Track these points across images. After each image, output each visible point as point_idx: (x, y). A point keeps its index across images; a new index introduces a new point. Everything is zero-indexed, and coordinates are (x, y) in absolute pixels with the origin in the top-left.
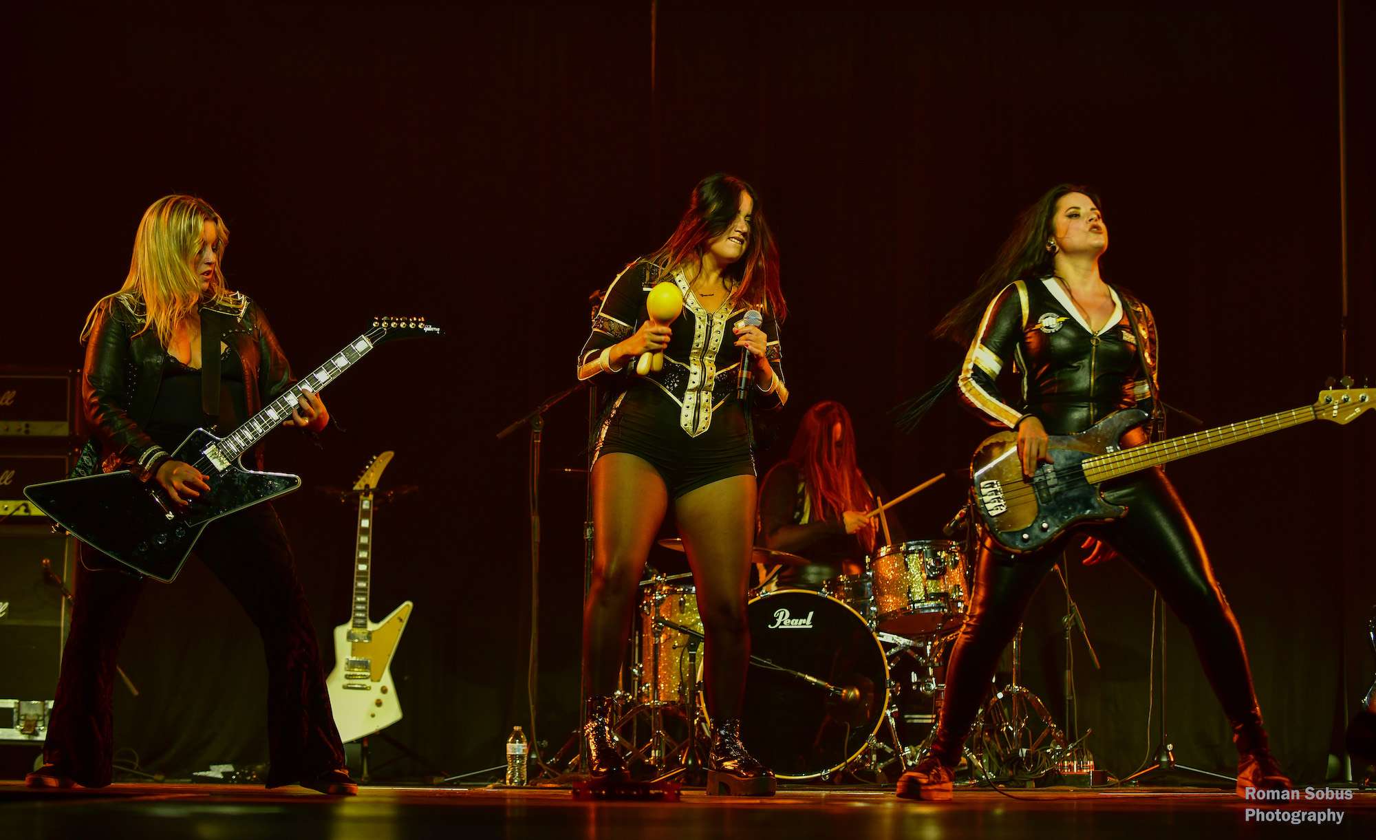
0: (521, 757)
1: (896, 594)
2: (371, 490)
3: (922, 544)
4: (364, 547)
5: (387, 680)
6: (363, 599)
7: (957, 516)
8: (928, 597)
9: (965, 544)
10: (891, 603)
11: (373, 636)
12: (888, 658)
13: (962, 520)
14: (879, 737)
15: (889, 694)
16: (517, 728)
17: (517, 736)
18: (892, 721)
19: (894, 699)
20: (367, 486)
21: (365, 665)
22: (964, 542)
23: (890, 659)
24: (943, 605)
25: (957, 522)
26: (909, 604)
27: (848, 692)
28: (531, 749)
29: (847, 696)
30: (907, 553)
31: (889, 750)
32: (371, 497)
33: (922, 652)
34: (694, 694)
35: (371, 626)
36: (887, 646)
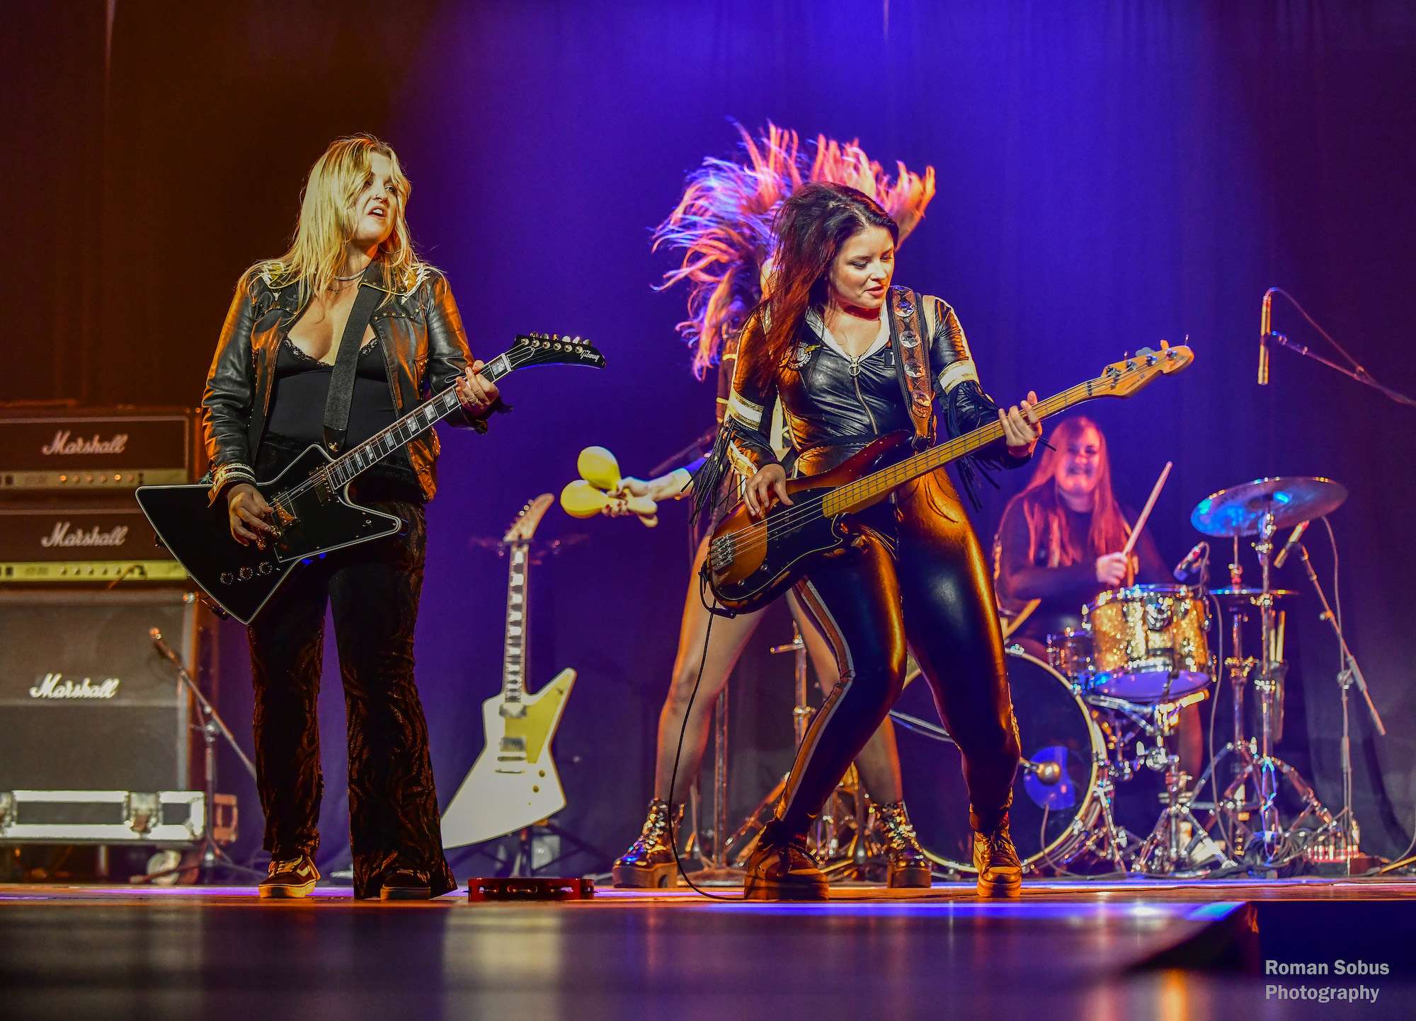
1: (1114, 651)
2: (526, 540)
4: (517, 607)
5: (546, 761)
6: (516, 668)
7: (1190, 557)
8: (1150, 653)
9: (1198, 589)
10: (1109, 662)
11: (528, 711)
13: (1196, 560)
15: (1096, 769)
20: (520, 536)
21: (518, 744)
22: (1196, 587)
24: (1168, 662)
25: (1190, 564)
26: (1127, 662)
27: (1045, 767)
29: (1043, 772)
30: (1126, 601)
32: (525, 548)
35: (526, 699)
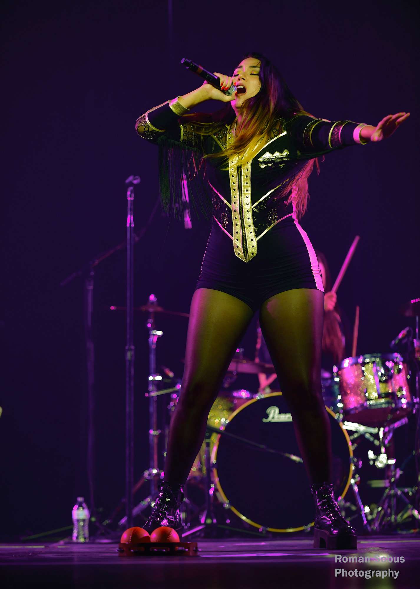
0: (84, 521)
1: (356, 394)
3: (375, 357)
7: (401, 336)
8: (380, 396)
9: (406, 356)
10: (353, 401)
12: (351, 441)
14: (346, 499)
15: (353, 468)
16: (80, 499)
17: (80, 505)
18: (356, 488)
19: (356, 471)
22: (405, 354)
23: (353, 442)
24: (391, 401)
26: (365, 402)
28: (92, 514)
30: (364, 364)
31: (354, 508)
33: (376, 436)
34: (209, 471)
36: (350, 433)
